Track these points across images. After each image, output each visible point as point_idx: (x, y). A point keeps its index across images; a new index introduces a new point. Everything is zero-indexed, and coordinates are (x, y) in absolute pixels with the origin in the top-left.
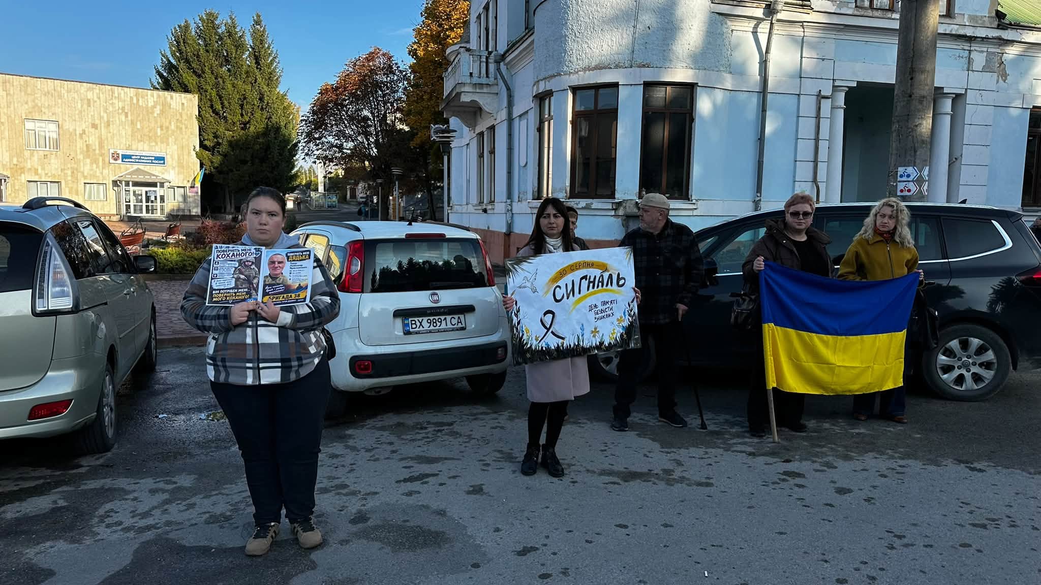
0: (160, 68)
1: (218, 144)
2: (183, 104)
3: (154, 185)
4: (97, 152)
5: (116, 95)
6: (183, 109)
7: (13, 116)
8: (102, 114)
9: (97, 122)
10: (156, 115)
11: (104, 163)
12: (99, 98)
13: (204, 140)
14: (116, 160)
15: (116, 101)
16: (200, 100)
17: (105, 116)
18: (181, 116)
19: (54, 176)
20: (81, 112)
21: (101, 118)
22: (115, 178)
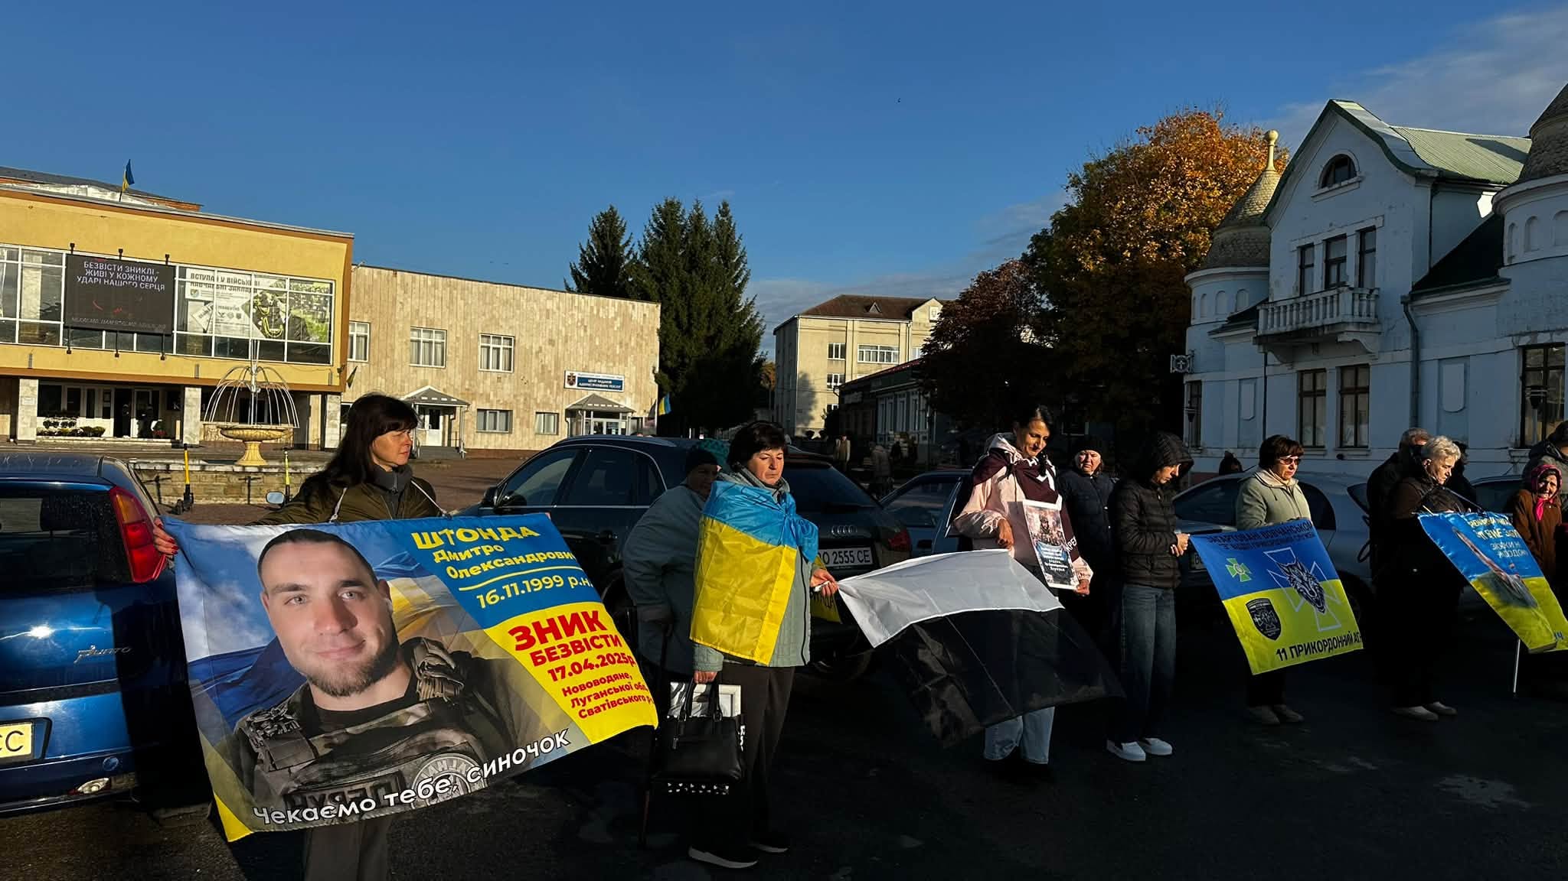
0: (578, 266)
1: (683, 364)
2: (645, 315)
3: (614, 415)
4: (552, 374)
5: (576, 304)
6: (644, 322)
7: (469, 330)
8: (560, 328)
9: (555, 337)
10: (615, 329)
11: (558, 388)
12: (558, 308)
13: (666, 359)
14: (571, 384)
15: (575, 312)
16: (663, 312)
17: (564, 329)
18: (642, 330)
19: (505, 403)
20: (538, 325)
21: (559, 332)
22: (567, 407)
